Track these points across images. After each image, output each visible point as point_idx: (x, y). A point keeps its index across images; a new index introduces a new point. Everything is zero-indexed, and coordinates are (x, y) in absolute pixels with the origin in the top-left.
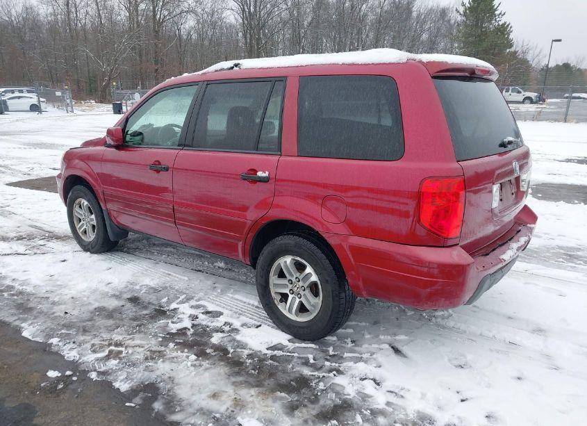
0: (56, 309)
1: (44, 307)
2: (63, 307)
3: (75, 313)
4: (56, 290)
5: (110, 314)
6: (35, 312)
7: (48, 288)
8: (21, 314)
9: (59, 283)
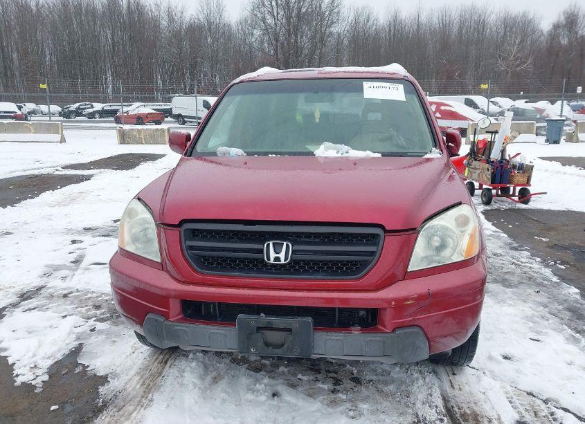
0: (545, 300)
1: (556, 306)
2: (539, 299)
3: (530, 291)
4: (537, 317)
5: (505, 283)
6: (566, 305)
7: (546, 323)
8: (580, 309)
9: (531, 324)
